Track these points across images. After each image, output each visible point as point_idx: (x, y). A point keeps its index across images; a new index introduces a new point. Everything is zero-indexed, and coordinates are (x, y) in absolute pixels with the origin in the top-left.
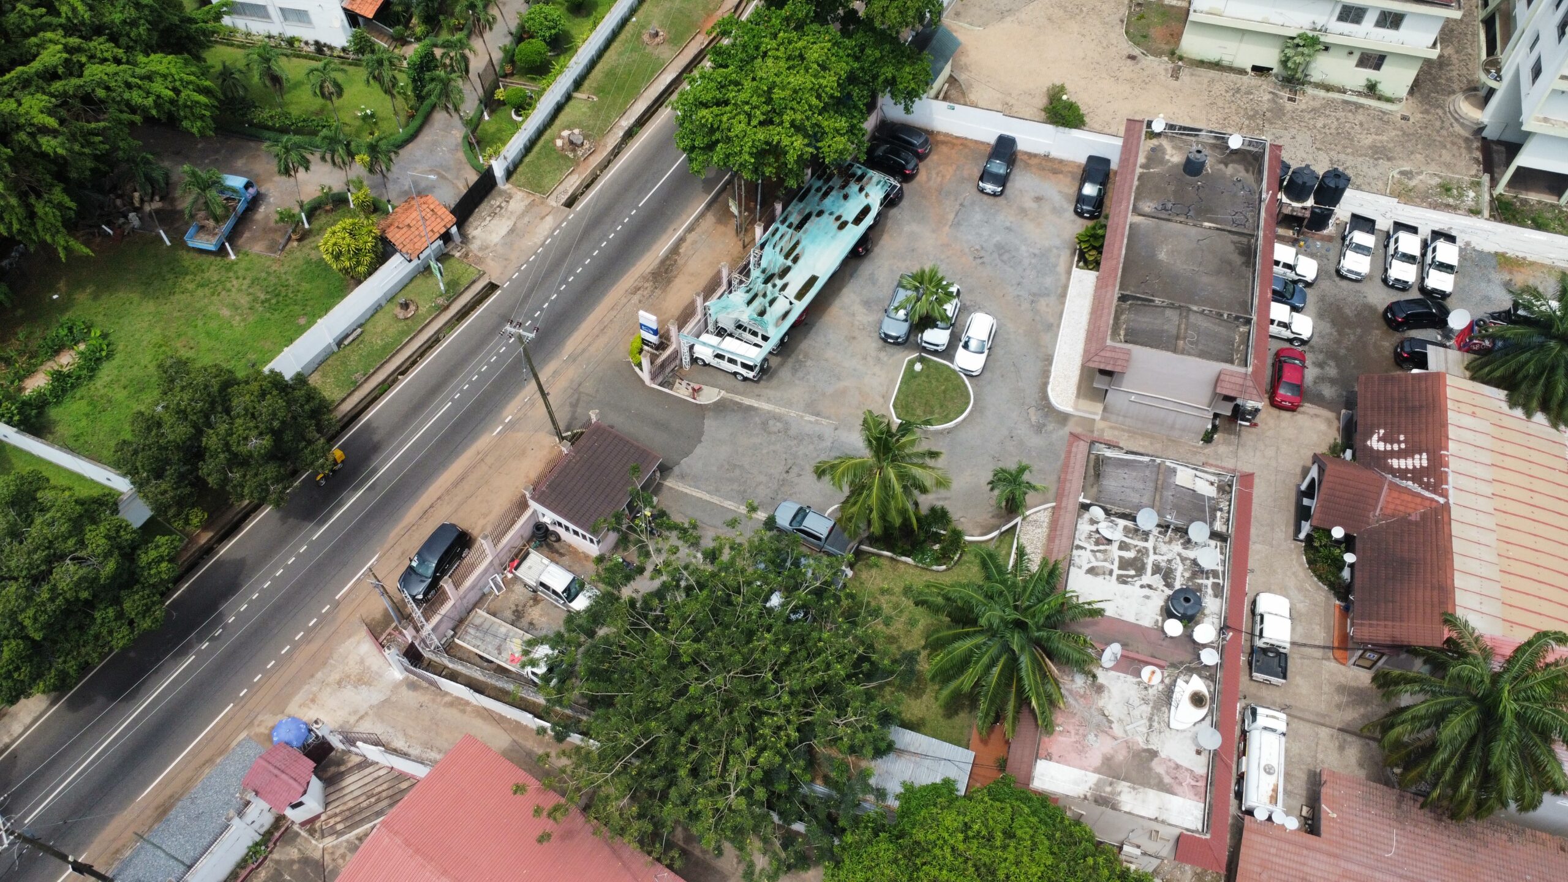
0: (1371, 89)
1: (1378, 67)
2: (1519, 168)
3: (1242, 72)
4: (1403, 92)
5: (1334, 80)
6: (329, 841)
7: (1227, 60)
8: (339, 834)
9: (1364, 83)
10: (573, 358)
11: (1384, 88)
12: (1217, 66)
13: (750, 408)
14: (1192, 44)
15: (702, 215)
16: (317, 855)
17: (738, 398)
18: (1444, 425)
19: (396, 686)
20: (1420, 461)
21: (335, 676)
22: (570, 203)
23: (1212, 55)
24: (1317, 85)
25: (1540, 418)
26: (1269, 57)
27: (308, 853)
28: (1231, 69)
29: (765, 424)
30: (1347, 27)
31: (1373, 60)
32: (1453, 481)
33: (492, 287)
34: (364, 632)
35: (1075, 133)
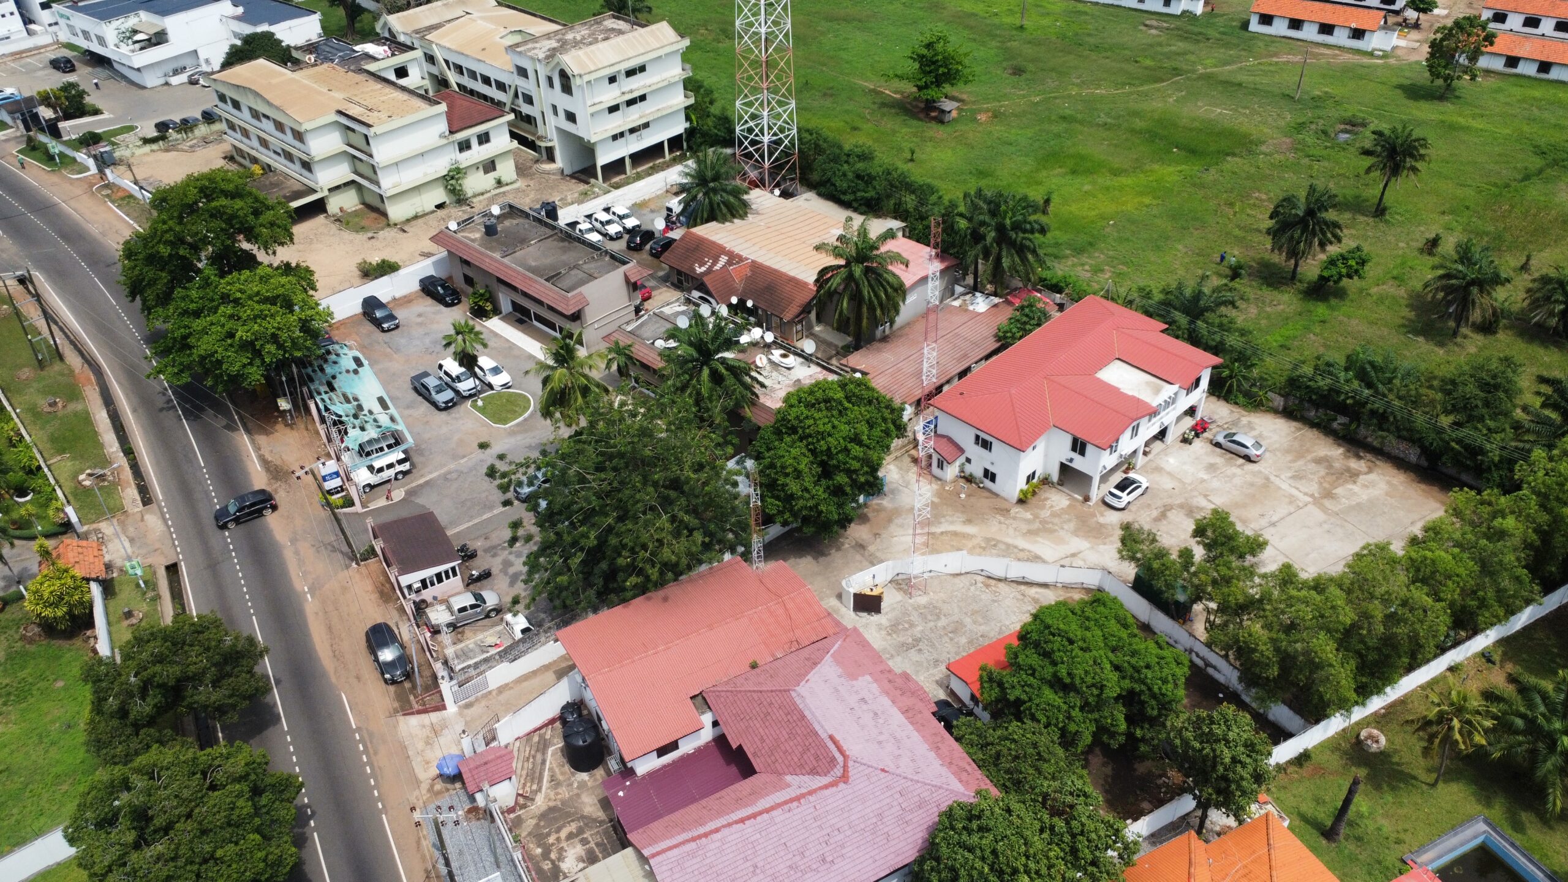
0: (499, 183)
1: (494, 169)
2: (604, 167)
3: (433, 212)
4: (514, 176)
5: (479, 189)
6: (540, 799)
7: (419, 210)
8: (539, 790)
9: (494, 182)
10: (294, 541)
11: (504, 179)
12: (416, 217)
13: (427, 483)
14: (396, 212)
15: (253, 442)
16: (544, 808)
17: (414, 485)
18: (714, 243)
19: (460, 714)
20: (723, 259)
21: (420, 745)
22: (148, 502)
23: (411, 213)
24: (475, 196)
25: (736, 221)
26: (439, 195)
27: (538, 813)
28: (425, 215)
29: (446, 479)
30: (467, 154)
31: (490, 166)
32: (744, 254)
33: (172, 569)
34: (402, 720)
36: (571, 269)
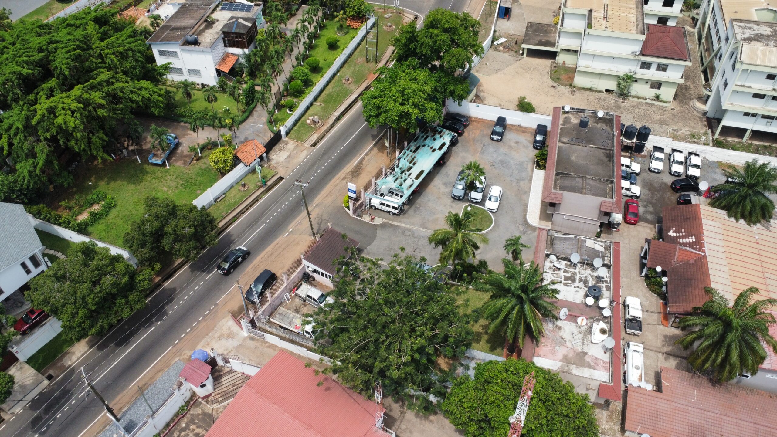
0: (657, 97)
1: (659, 88)
2: (724, 127)
3: (601, 92)
4: (671, 98)
5: (640, 94)
6: (215, 406)
7: (594, 87)
8: (220, 402)
9: (654, 95)
10: (318, 205)
11: (662, 97)
12: (590, 89)
13: (397, 226)
14: (579, 81)
15: (372, 149)
16: (210, 411)
17: (390, 222)
18: (701, 224)
19: (245, 339)
20: (692, 239)
21: (217, 335)
22: (314, 145)
23: (588, 86)
24: (634, 97)
25: (742, 221)
26: (612, 85)
27: (206, 411)
28: (596, 91)
29: (403, 233)
30: (644, 71)
31: (657, 85)
32: (707, 247)
33: (281, 179)
34: (230, 316)
35: (532, 115)
36: (579, 176)
